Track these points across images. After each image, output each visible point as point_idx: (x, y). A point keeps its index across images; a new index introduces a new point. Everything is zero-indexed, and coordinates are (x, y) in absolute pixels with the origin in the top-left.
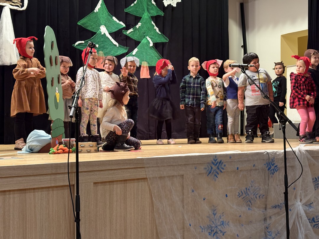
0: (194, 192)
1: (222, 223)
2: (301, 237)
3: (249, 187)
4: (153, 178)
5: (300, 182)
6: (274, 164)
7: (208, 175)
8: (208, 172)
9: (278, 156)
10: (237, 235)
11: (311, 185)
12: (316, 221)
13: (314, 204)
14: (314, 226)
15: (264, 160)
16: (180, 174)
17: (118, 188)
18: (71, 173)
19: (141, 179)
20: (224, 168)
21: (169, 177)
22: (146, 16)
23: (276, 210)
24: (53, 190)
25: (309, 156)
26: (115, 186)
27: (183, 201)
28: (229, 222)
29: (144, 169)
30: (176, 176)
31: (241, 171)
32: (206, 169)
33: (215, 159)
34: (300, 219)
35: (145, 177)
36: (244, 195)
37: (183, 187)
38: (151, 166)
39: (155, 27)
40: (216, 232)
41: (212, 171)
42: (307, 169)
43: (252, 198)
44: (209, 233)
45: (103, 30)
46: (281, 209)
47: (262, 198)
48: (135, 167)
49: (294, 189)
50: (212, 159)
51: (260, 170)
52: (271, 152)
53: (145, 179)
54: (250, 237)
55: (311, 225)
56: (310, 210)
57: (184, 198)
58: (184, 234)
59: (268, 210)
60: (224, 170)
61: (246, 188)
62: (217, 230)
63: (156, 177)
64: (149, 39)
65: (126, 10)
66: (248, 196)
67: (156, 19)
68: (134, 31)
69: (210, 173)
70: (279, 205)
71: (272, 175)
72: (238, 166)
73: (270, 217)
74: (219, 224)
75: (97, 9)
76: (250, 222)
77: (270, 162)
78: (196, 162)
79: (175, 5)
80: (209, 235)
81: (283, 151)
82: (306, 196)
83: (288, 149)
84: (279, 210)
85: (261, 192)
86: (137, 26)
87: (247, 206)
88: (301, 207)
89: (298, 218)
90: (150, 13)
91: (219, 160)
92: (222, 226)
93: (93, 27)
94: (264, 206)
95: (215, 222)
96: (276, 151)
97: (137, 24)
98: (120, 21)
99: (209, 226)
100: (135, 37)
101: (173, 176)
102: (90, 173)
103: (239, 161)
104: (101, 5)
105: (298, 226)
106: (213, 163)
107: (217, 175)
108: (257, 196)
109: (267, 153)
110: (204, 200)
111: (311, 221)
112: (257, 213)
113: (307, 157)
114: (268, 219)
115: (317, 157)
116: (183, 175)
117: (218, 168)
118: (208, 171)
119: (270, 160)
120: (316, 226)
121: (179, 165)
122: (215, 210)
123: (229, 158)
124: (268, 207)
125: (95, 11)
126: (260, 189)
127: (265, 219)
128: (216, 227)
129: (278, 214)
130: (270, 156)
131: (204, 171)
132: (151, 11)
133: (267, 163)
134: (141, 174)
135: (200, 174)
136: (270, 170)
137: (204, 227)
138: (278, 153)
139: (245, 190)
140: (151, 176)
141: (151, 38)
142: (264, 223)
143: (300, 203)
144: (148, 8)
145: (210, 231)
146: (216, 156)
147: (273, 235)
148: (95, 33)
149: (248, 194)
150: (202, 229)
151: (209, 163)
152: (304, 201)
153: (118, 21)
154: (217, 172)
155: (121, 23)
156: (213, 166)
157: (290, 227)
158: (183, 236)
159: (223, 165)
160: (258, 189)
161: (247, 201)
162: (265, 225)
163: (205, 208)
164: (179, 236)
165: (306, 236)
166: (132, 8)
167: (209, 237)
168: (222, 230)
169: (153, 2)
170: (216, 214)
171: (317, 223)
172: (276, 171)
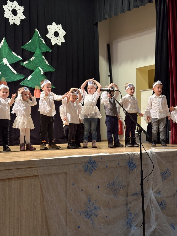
0: (75, 185)
1: (95, 208)
2: (153, 217)
3: (116, 180)
4: (43, 175)
5: (151, 176)
6: (133, 162)
7: (85, 171)
8: (85, 170)
9: (136, 156)
10: (106, 217)
11: (160, 178)
12: (164, 204)
13: (162, 192)
14: (162, 208)
15: (126, 159)
16: (64, 172)
17: (15, 184)
19: (34, 176)
20: (97, 166)
21: (55, 174)
22: (38, 52)
23: (135, 197)
25: (158, 157)
26: (13, 182)
27: (66, 192)
28: (100, 207)
29: (36, 168)
30: (61, 173)
31: (109, 168)
32: (83, 167)
33: (90, 160)
34: (152, 203)
35: (37, 174)
36: (112, 186)
37: (66, 181)
38: (42, 166)
39: (45, 60)
40: (91, 215)
41: (88, 169)
42: (156, 166)
43: (117, 189)
44: (86, 216)
45: (5, 61)
46: (138, 196)
47: (125, 188)
48: (29, 167)
49: (148, 181)
50: (88, 160)
51: (123, 167)
52: (131, 154)
53: (37, 176)
54: (116, 218)
55: (160, 207)
56: (159, 196)
57: (66, 190)
58: (66, 217)
59: (129, 197)
60: (97, 168)
61: (113, 181)
62: (91, 214)
63: (46, 174)
64: (40, 69)
65: (23, 47)
66: (114, 187)
67: (46, 54)
68: (29, 63)
69: (87, 170)
70: (137, 193)
71: (132, 171)
72: (107, 164)
73: (131, 202)
74: (93, 209)
76: (116, 207)
77: (130, 161)
78: (76, 162)
79: (60, 45)
80: (86, 217)
81: (140, 153)
82: (156, 186)
83: (143, 151)
85: (124, 184)
86: (31, 59)
87: (114, 194)
88: (152, 194)
89: (150, 202)
90: (41, 50)
91: (93, 160)
92: (95, 210)
94: (126, 194)
95: (90, 207)
96: (135, 153)
97: (32, 57)
98: (18, 55)
99: (86, 211)
100: (30, 67)
101: (59, 173)
103: (108, 161)
104: (4, 43)
105: (151, 209)
106: (89, 163)
107: (92, 171)
108: (121, 187)
109: (128, 154)
110: (82, 190)
111: (160, 205)
112: (121, 199)
113: (157, 157)
114: (129, 204)
115: (163, 157)
116: (66, 172)
117: (93, 167)
118: (85, 168)
119: (131, 160)
120: (163, 208)
121: (63, 165)
122: (90, 198)
123: (100, 159)
124: (129, 194)
126: (123, 181)
127: (127, 204)
128: (91, 211)
129: (136, 200)
130: (130, 156)
131: (82, 169)
132: (42, 48)
133: (128, 162)
134: (34, 172)
135: (79, 171)
136: (130, 167)
137: (81, 211)
138: (136, 155)
139: (112, 183)
141: (42, 68)
142: (126, 207)
143: (152, 191)
144: (39, 46)
145: (86, 215)
146: (91, 157)
147: (133, 216)
149: (114, 186)
150: (81, 213)
151: (86, 163)
152: (155, 190)
153: (16, 55)
154: (92, 170)
155: (19, 57)
156: (89, 165)
157: (145, 209)
158: (66, 219)
159: (96, 164)
160: (121, 182)
161: (114, 191)
162: (127, 208)
163: (83, 197)
164: (63, 219)
165: (157, 215)
166: (28, 45)
167: (86, 219)
168: (95, 213)
169: (44, 42)
170: (91, 201)
171: (165, 206)
172: (135, 168)
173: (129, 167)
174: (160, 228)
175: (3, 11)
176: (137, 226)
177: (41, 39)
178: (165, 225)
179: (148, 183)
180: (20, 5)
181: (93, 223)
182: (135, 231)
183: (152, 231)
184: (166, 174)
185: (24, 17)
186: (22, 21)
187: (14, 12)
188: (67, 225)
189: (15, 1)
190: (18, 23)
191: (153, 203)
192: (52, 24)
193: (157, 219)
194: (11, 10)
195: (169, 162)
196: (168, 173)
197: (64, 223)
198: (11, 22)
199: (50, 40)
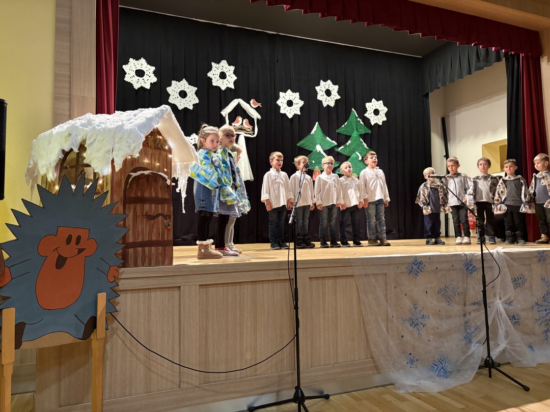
0: (397, 288)
1: (422, 316)
2: (502, 333)
3: (448, 285)
4: (359, 275)
5: (498, 281)
6: (472, 264)
7: (409, 273)
9: (476, 257)
10: (437, 328)
11: (511, 285)
12: (516, 318)
13: (514, 302)
14: (515, 323)
15: (462, 261)
16: (383, 273)
17: (329, 283)
18: (291, 269)
19: (349, 276)
20: (424, 268)
21: (372, 274)
22: (355, 134)
23: (476, 307)
24: (277, 283)
25: (507, 258)
26: (327, 281)
27: (386, 296)
28: (429, 316)
29: (349, 267)
30: (380, 274)
31: (440, 270)
32: (406, 268)
33: (416, 260)
35: (352, 274)
37: (386, 284)
38: (358, 265)
39: (364, 144)
41: (413, 271)
42: (505, 270)
43: (451, 295)
44: (410, 324)
45: (319, 148)
46: (480, 306)
47: (461, 295)
48: (343, 266)
49: (493, 288)
50: (413, 260)
51: (458, 270)
52: (468, 254)
53: (352, 276)
54: (450, 330)
55: (511, 322)
56: (510, 308)
57: (387, 293)
58: (387, 324)
59: (468, 307)
60: (424, 270)
61: (445, 286)
62: (417, 322)
63: (362, 275)
64: (358, 153)
65: (338, 131)
67: (364, 137)
68: (345, 148)
69: (411, 272)
70: (477, 302)
71: (470, 274)
72: (437, 266)
73: (470, 313)
74: (420, 317)
75: (313, 132)
76: (449, 317)
77: (468, 263)
78: (399, 262)
79: (381, 124)
80: (411, 326)
81: (480, 253)
82: (505, 295)
83: (485, 251)
84: (478, 307)
85: (460, 290)
86: (348, 144)
87: (446, 302)
88: (500, 305)
89: (498, 315)
90: (358, 132)
91: (419, 261)
92: (423, 319)
93: (310, 146)
94: (463, 303)
95: (415, 315)
96: (474, 252)
97: (348, 142)
98: (332, 140)
99: (411, 318)
100: (345, 153)
101: (377, 274)
102: (306, 270)
103: (438, 262)
104: (317, 128)
105: (498, 323)
106: (413, 263)
107: (418, 274)
108: (456, 293)
109: (465, 254)
110: (406, 295)
111: (511, 319)
112: (456, 308)
114: (467, 315)
115: (516, 258)
116: (386, 274)
117: (419, 268)
118: (409, 270)
119: (468, 261)
120: (517, 323)
121: (382, 264)
122: (416, 305)
123: (428, 259)
124: (467, 303)
125: (312, 133)
126: (458, 287)
127: (465, 315)
128: (417, 319)
129: (477, 310)
130: (468, 257)
131: (406, 270)
132: (360, 130)
133: (465, 264)
134: (349, 271)
135: (402, 273)
137: (405, 319)
138: (475, 255)
139: (444, 288)
140: (358, 274)
141: (360, 153)
142: (464, 318)
143: (499, 301)
144: (356, 128)
146: (416, 257)
147: (473, 329)
148: (312, 151)
149: (447, 292)
150: (404, 321)
151: (410, 263)
152: (503, 299)
153: (331, 141)
154: (417, 272)
155: (334, 142)
156: (414, 266)
157: (490, 323)
158: (387, 326)
159: (423, 264)
160: (456, 287)
161: (446, 297)
163: (408, 303)
164: (383, 325)
165: (507, 332)
166: (343, 129)
167: (411, 328)
168: (422, 322)
169: (362, 123)
170: (417, 307)
171: (518, 320)
172: (474, 271)
173: (467, 269)
174: (512, 348)
175: (316, 93)
176: (479, 342)
177: (359, 119)
178: (518, 344)
179: (494, 291)
180: (334, 84)
181: (419, 334)
182: (476, 349)
183: (501, 351)
184: (520, 281)
185: (339, 97)
186: (337, 101)
187: (328, 93)
188: (388, 333)
189: (329, 81)
190: (332, 104)
191: (501, 316)
192: (371, 102)
193: (507, 336)
194: (324, 90)
195: (525, 265)
196: (522, 280)
197: (385, 330)
198: (325, 105)
199: (369, 120)
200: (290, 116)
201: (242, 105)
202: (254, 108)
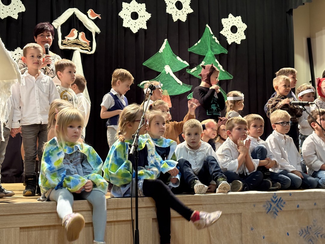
0: (253, 230)
3: (311, 226)
8: (267, 210)
16: (238, 212)
20: (284, 205)
22: (209, 54)
27: (241, 239)
29: (201, 206)
30: (234, 214)
31: (302, 209)
33: (275, 196)
36: (305, 234)
38: (209, 203)
39: (219, 65)
41: (272, 209)
43: (313, 237)
45: (168, 69)
48: (193, 204)
50: (271, 197)
51: (322, 209)
57: (242, 236)
60: (284, 208)
61: (307, 227)
65: (190, 50)
67: (220, 57)
68: (198, 70)
72: (299, 204)
75: (161, 50)
79: (239, 43)
85: (324, 232)
90: (213, 52)
93: (158, 67)
97: (201, 63)
98: (184, 60)
104: (166, 45)
106: (272, 200)
108: (319, 235)
110: (264, 238)
116: (241, 213)
117: (278, 206)
121: (237, 203)
123: (289, 195)
125: (160, 52)
132: (215, 50)
135: (259, 212)
139: (306, 229)
144: (211, 47)
148: (160, 73)
149: (309, 233)
153: (182, 61)
154: (276, 210)
155: (185, 62)
156: (272, 204)
159: (283, 202)
160: (320, 229)
161: (308, 240)
166: (196, 48)
169: (217, 41)
175: (165, 6)
177: (214, 37)
185: (191, 11)
186: (189, 15)
187: (179, 5)
190: (184, 19)
192: (227, 17)
194: (175, 2)
198: (175, 19)
199: (225, 38)
200: (135, 31)
201: (77, 16)
202: (93, 20)
